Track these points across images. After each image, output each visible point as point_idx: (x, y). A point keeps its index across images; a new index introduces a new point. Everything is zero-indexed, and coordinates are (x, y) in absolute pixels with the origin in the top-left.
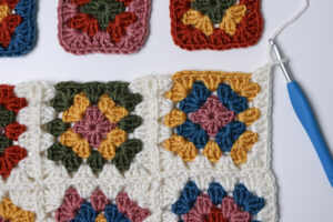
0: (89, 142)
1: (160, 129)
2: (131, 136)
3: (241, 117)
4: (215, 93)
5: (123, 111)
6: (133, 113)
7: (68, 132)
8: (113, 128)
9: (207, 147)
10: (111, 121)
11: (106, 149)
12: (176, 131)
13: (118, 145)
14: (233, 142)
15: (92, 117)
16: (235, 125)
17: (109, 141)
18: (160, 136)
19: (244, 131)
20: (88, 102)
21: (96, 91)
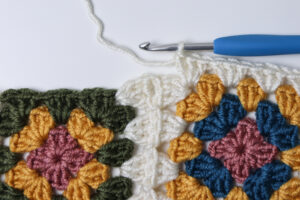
0: (50, 182)
1: (159, 164)
2: (117, 172)
4: (252, 115)
5: (106, 134)
6: (121, 136)
7: (18, 167)
8: (87, 162)
9: (230, 195)
10: (87, 149)
11: (76, 194)
12: (185, 167)
13: (95, 186)
15: (57, 143)
17: (81, 181)
18: (159, 174)
19: (289, 178)
20: (51, 120)
21: (64, 104)
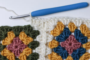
0: (15, 54)
1: (46, 49)
2: (34, 51)
3: (84, 46)
4: (73, 34)
5: (31, 39)
6: (35, 40)
7: (5, 50)
8: (26, 48)
9: (67, 58)
10: (25, 44)
11: (22, 58)
12: (54, 50)
13: (28, 55)
14: (80, 57)
15: (16, 42)
16: (81, 49)
17: (24, 54)
18: (46, 52)
19: (85, 52)
20: (14, 35)
21: (18, 30)
